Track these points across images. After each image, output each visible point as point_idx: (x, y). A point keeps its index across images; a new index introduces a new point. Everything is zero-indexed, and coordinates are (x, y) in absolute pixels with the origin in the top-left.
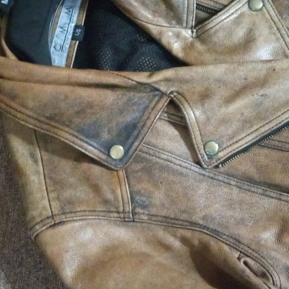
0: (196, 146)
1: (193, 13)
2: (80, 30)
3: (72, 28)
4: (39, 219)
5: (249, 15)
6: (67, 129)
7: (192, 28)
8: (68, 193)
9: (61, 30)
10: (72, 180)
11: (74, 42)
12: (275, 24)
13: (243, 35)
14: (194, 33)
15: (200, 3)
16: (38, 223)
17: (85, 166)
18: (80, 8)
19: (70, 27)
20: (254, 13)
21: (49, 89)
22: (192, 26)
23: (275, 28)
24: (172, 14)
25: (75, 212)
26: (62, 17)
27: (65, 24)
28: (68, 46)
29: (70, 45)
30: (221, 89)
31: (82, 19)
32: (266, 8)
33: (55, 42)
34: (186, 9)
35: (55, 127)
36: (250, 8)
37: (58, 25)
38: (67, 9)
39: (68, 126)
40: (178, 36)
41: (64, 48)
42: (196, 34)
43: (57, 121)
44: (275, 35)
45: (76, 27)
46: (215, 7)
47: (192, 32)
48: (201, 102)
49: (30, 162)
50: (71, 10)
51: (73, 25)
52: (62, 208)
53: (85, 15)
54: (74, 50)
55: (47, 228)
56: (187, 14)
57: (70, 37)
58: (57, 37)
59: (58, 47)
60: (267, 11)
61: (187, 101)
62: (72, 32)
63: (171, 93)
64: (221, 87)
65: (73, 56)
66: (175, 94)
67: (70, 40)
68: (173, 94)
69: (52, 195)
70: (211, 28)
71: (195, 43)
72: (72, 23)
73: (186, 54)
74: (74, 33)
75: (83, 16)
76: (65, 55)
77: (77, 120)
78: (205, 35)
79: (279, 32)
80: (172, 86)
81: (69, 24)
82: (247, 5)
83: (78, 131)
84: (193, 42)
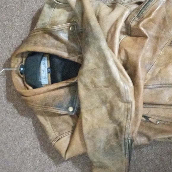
4: (53, 140)
6: (51, 107)
8: (60, 128)
9: (43, 71)
10: (60, 123)
11: (49, 74)
16: (53, 141)
17: (63, 117)
21: (42, 95)
25: (64, 133)
28: (47, 76)
33: (43, 76)
35: (48, 108)
39: (52, 106)
43: (48, 106)
45: (48, 69)
49: (45, 121)
51: (47, 68)
52: (59, 134)
55: (57, 141)
58: (43, 74)
69: (55, 130)
74: (48, 71)
76: (47, 80)
77: (54, 103)
81: (45, 68)
83: (55, 107)
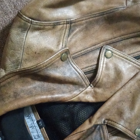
0: (132, 137)
1: (86, 79)
2: (41, 122)
3: (36, 123)
5: (110, 62)
7: (90, 85)
9: (32, 128)
12: (123, 57)
13: (114, 73)
14: (92, 86)
15: (85, 71)
18: (33, 112)
19: (35, 124)
20: (110, 59)
22: (89, 84)
23: (125, 59)
24: (77, 86)
26: (28, 122)
27: (32, 124)
29: (41, 132)
30: (124, 104)
31: (38, 116)
32: (114, 53)
33: (33, 136)
34: (82, 80)
36: (107, 58)
37: (29, 127)
38: (27, 116)
40: (87, 93)
41: (40, 136)
42: (93, 86)
44: (127, 62)
46: (93, 68)
47: (91, 86)
48: (121, 118)
50: (30, 116)
53: (38, 114)
54: (45, 133)
56: (84, 81)
57: (38, 128)
58: (32, 133)
59: (37, 137)
60: (115, 54)
61: (115, 122)
62: (37, 125)
63: (104, 122)
64: (123, 103)
65: (46, 136)
66: (106, 121)
67: (39, 130)
68: (105, 122)
70: (99, 80)
71: (96, 90)
72: (35, 121)
73: (96, 98)
75: (37, 115)
76: (42, 138)
78: (98, 84)
79: (128, 60)
80: (102, 118)
81: (33, 123)
82: (105, 58)
84: (95, 91)
